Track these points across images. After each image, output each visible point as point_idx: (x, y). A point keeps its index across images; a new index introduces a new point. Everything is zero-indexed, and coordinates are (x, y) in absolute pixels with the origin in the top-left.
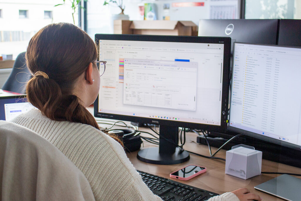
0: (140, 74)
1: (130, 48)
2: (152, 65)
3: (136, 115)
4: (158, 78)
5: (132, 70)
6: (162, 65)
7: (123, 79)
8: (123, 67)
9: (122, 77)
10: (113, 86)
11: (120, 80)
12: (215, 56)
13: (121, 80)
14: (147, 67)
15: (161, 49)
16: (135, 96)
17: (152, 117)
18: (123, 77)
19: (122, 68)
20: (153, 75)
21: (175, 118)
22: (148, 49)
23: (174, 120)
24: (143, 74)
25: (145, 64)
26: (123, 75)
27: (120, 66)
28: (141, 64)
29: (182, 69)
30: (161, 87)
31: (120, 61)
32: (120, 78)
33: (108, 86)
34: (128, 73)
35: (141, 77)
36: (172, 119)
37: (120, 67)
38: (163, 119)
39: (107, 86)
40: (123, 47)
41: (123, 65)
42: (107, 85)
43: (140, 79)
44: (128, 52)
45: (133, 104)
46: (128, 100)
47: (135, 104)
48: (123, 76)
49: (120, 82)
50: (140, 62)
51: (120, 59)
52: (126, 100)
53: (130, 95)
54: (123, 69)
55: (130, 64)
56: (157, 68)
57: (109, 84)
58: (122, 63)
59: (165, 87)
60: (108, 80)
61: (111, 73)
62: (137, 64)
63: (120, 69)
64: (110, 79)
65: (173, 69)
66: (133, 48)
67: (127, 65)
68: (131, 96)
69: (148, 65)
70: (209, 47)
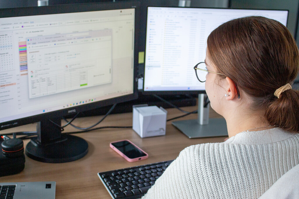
0: (49, 54)
1: (33, 26)
2: (63, 40)
3: (46, 111)
4: (71, 55)
5: (38, 52)
6: (75, 39)
7: (27, 69)
8: (26, 53)
9: (24, 67)
10: (12, 83)
11: (21, 71)
12: (127, 23)
13: (24, 71)
14: (58, 44)
15: (73, 22)
16: (43, 80)
17: (66, 107)
18: (27, 67)
19: (24, 55)
20: (65, 52)
21: (91, 100)
22: (57, 24)
23: (91, 102)
24: (53, 54)
25: (55, 41)
26: (27, 63)
27: (21, 52)
28: (49, 42)
29: (97, 39)
30: (75, 65)
31: (20, 46)
32: (21, 69)
33: (5, 84)
34: (32, 57)
35: (50, 58)
36: (88, 102)
37: (20, 54)
38: (79, 104)
39: (3, 85)
40: (24, 25)
41: (25, 50)
42: (3, 83)
43: (50, 61)
44: (30, 32)
45: (42, 95)
46: (35, 87)
47: (45, 95)
48: (27, 65)
49: (22, 75)
50: (48, 39)
51: (19, 43)
52: (33, 88)
53: (38, 80)
54: (26, 56)
55: (34, 44)
56: (69, 43)
57: (5, 81)
58: (23, 48)
59: (80, 64)
60: (4, 75)
61: (7, 65)
62: (45, 42)
63: (21, 57)
64: (7, 74)
65: (88, 41)
66: (37, 25)
67: (31, 46)
68: (38, 82)
69: (59, 40)
70: (121, 13)
